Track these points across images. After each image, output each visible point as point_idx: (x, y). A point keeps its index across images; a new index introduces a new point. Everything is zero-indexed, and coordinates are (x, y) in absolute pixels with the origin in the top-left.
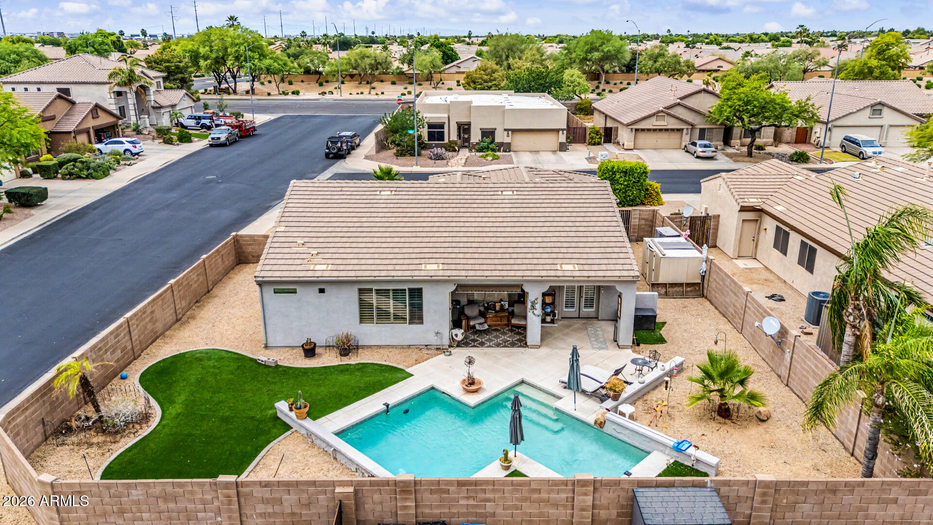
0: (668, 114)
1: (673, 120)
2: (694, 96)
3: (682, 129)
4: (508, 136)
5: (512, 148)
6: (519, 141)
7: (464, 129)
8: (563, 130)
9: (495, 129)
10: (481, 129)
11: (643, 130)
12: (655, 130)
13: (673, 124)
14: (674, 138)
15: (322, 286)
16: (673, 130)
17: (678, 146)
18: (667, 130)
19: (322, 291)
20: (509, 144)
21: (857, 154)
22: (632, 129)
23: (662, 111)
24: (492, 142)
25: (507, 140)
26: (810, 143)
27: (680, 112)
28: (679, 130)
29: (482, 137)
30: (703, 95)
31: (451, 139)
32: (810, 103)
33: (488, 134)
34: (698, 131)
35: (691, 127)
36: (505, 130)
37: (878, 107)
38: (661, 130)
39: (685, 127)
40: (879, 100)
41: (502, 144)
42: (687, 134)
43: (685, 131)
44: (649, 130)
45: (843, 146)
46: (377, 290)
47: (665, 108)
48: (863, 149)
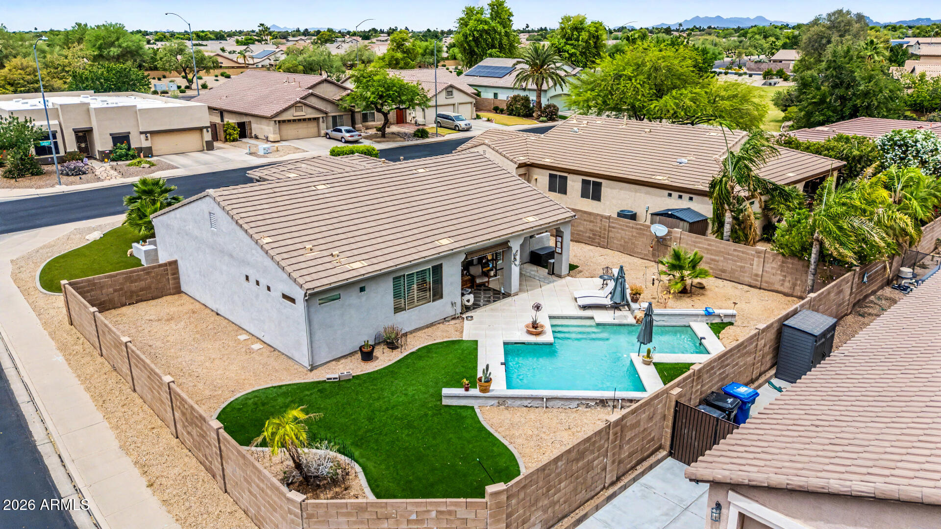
0: (305, 105)
1: (310, 110)
2: (318, 86)
3: (318, 118)
4: (147, 139)
5: (154, 153)
6: (159, 145)
7: (84, 136)
8: (207, 128)
9: (129, 133)
10: (111, 135)
11: (284, 121)
12: (294, 121)
13: (310, 114)
14: (312, 128)
15: (361, 285)
16: (310, 119)
17: (316, 134)
18: (304, 120)
19: (362, 289)
20: (150, 149)
21: (453, 127)
22: (275, 121)
23: (300, 102)
24: (129, 149)
25: (145, 144)
26: (406, 123)
27: (313, 101)
28: (315, 119)
29: (115, 145)
30: (325, 85)
31: (68, 151)
32: (420, 87)
33: (121, 139)
34: (331, 119)
35: (325, 115)
36: (141, 133)
37: (450, 89)
38: (299, 120)
39: (320, 116)
40: (450, 83)
41: (140, 150)
42: (323, 122)
43: (321, 120)
44: (289, 121)
45: (439, 122)
46: (408, 275)
47: (301, 98)
48: (458, 123)
